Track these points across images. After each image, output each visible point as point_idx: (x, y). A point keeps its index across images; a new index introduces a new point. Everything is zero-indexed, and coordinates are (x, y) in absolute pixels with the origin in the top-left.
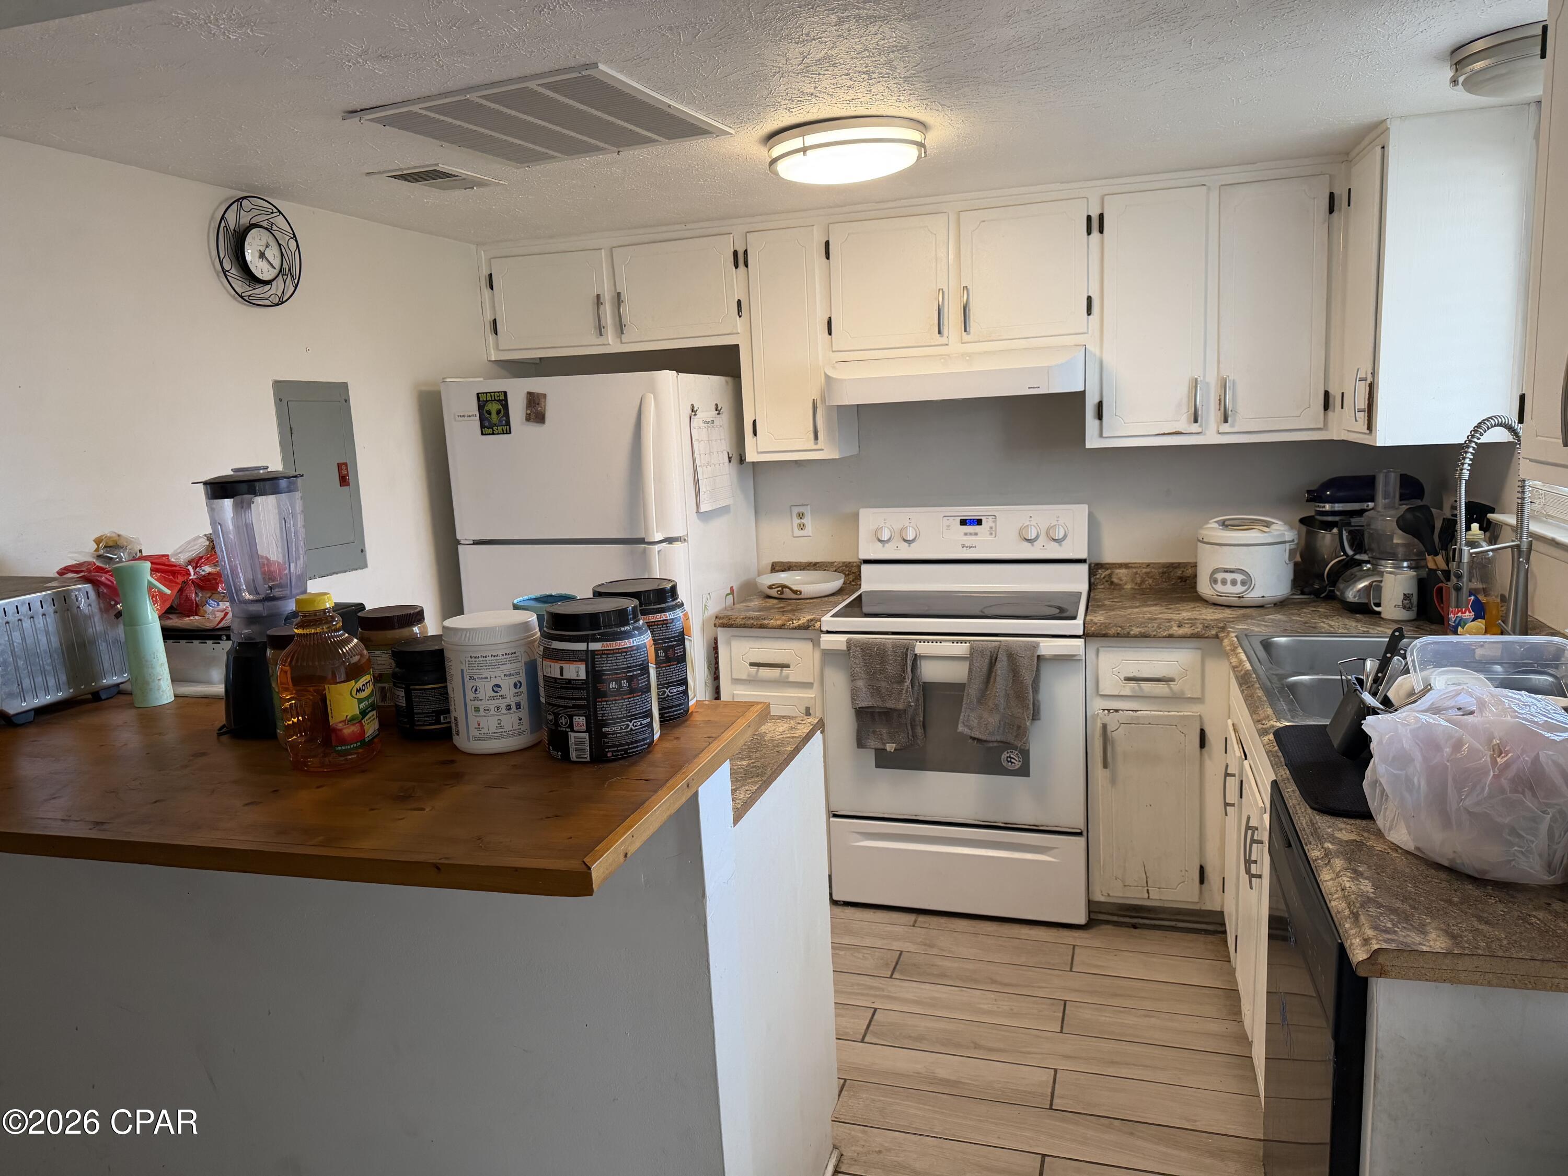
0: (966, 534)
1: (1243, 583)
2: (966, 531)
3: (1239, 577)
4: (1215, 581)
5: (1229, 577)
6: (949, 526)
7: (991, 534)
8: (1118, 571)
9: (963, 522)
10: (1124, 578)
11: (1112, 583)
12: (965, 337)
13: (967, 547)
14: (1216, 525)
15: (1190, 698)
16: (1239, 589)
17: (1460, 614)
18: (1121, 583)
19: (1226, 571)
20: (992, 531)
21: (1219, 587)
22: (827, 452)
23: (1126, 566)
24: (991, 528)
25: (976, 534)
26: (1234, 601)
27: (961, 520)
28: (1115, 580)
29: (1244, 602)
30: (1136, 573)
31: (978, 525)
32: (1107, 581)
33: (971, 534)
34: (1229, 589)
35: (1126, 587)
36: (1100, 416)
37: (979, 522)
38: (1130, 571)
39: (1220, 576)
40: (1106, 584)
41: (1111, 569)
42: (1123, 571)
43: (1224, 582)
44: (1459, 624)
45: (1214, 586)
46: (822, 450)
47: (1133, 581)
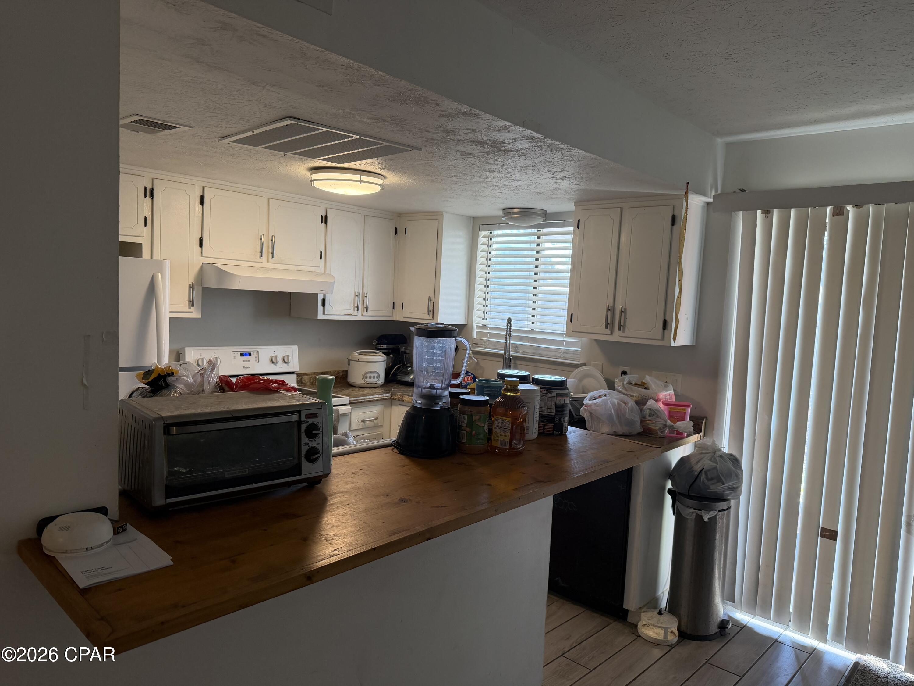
0: (244, 361)
1: (377, 377)
2: (244, 360)
3: (376, 375)
4: (366, 377)
5: (372, 375)
6: (235, 357)
7: (256, 361)
8: (304, 377)
9: (242, 355)
10: (306, 380)
11: (302, 383)
12: (271, 260)
13: (246, 368)
14: (357, 354)
15: (380, 426)
16: (376, 380)
17: (468, 381)
18: (305, 382)
19: (371, 373)
20: (258, 359)
21: (368, 380)
22: (195, 314)
23: (306, 374)
24: (256, 357)
25: (249, 361)
26: (373, 385)
27: (241, 353)
28: (303, 381)
29: (377, 385)
30: (311, 377)
31: (249, 356)
32: (300, 382)
33: (246, 361)
34: (372, 380)
35: (307, 384)
36: (324, 304)
37: (250, 355)
38: (309, 376)
39: (368, 375)
40: (300, 383)
41: (301, 376)
42: (306, 377)
43: (370, 377)
44: (468, 385)
45: (366, 379)
46: (192, 312)
47: (310, 382)
